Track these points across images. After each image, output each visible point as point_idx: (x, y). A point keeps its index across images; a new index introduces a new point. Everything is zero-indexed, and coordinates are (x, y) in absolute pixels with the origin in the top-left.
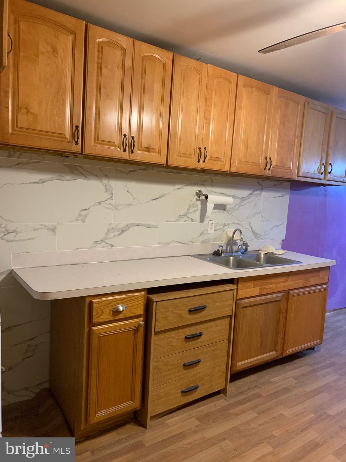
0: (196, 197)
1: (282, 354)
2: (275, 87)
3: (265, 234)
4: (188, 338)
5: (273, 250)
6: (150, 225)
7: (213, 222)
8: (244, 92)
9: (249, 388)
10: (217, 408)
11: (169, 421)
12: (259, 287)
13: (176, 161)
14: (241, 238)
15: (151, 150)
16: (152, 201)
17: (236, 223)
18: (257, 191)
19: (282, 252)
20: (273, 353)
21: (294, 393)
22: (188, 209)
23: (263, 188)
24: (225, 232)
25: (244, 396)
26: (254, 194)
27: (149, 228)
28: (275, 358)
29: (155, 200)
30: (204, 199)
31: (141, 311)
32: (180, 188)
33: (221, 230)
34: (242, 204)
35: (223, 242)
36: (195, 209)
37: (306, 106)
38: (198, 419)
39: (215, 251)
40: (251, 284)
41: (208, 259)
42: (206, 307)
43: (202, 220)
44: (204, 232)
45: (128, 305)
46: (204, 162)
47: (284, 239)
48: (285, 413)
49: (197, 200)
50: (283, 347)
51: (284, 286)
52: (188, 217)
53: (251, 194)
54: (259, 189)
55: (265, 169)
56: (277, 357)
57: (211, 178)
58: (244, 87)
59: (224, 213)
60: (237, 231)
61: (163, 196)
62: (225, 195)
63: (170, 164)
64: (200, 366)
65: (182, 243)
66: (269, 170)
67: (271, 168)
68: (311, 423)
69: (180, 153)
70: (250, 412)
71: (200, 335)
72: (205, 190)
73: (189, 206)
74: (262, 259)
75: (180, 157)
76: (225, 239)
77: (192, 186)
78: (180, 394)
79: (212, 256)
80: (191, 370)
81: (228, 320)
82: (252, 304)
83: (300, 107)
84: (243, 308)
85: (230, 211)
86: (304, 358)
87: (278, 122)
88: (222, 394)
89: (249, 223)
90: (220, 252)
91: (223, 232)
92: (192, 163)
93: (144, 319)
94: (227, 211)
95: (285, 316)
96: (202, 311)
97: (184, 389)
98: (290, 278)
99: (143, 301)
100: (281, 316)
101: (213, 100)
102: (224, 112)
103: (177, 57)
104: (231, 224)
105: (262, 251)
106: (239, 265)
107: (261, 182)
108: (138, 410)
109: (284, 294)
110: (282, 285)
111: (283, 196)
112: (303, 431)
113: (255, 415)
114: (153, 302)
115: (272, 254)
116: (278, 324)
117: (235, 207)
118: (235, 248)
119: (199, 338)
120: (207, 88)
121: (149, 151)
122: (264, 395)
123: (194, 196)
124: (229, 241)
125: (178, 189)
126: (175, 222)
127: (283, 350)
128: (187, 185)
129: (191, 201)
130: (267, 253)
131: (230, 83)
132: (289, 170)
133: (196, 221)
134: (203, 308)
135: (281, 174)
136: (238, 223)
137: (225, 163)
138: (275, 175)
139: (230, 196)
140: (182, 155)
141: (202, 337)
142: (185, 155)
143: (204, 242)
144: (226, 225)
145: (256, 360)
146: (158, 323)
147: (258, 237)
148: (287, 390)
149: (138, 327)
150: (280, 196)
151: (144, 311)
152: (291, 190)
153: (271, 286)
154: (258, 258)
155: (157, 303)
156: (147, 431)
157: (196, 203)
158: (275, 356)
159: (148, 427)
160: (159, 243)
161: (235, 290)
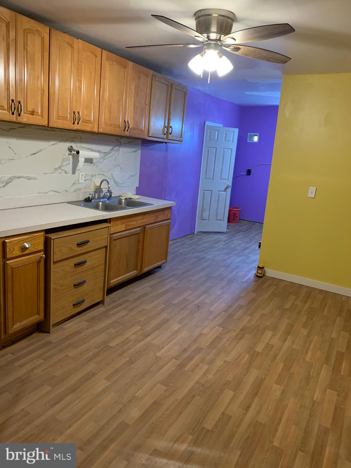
0: (68, 152)
1: (141, 271)
2: (130, 62)
3: (124, 183)
4: (77, 265)
5: (131, 195)
6: (30, 177)
7: (83, 173)
8: (107, 65)
9: (120, 298)
10: (99, 313)
11: (66, 326)
12: (125, 224)
13: (55, 123)
14: (109, 187)
15: (35, 113)
16: (31, 156)
17: (101, 174)
18: (116, 147)
19: (137, 197)
20: (135, 271)
21: (150, 296)
22: (62, 163)
23: (121, 144)
24: (93, 182)
25: (117, 303)
26: (115, 149)
27: (29, 179)
28: (137, 275)
29: (33, 155)
30: (75, 154)
31: (42, 247)
32: (54, 144)
33: (89, 180)
34: (105, 158)
35: (92, 190)
36: (68, 162)
37: (153, 79)
38: (87, 321)
39: (87, 198)
40: (119, 222)
41: (82, 205)
42: (89, 241)
43: (74, 172)
44: (75, 182)
45: (32, 242)
46: (78, 124)
47: (138, 186)
48: (146, 308)
49: (69, 154)
50: (141, 267)
51: (142, 223)
52: (62, 170)
53: (112, 149)
54: (118, 145)
55: (124, 131)
56: (138, 274)
57: (79, 135)
58: (107, 61)
59: (91, 166)
60: (104, 181)
61: (40, 151)
62: (92, 150)
63: (51, 125)
64: (85, 285)
65: (58, 192)
66: (127, 131)
67: (129, 130)
68: (163, 310)
69: (59, 116)
70: (122, 311)
71: (85, 262)
72: (76, 146)
73: (63, 160)
74: (123, 203)
75: (59, 119)
76: (93, 188)
77: (65, 142)
78: (72, 306)
79: (84, 203)
80: (79, 288)
81: (105, 249)
82: (120, 237)
83: (149, 79)
84: (114, 240)
85: (96, 164)
86: (155, 274)
87: (133, 91)
88: (100, 305)
89: (112, 174)
90: (91, 198)
91: (91, 182)
92: (68, 125)
93: (44, 253)
94: (94, 164)
95: (142, 244)
96: (87, 244)
97: (74, 303)
98: (146, 216)
99: (43, 239)
100: (140, 245)
101: (83, 71)
102: (92, 82)
103: (53, 32)
104: (97, 175)
105: (122, 197)
106: (107, 208)
107: (119, 139)
108: (42, 321)
109: (142, 228)
110: (140, 221)
111: (136, 151)
112: (158, 315)
113: (127, 312)
114: (51, 239)
115: (130, 198)
116: (138, 251)
117: (100, 160)
118: (102, 195)
119: (84, 265)
120: (78, 61)
121: (33, 114)
122: (131, 300)
123: (67, 151)
124: (96, 189)
125: (53, 144)
126: (51, 174)
127: (141, 269)
128: (60, 142)
129: (64, 155)
130: (126, 198)
131: (96, 56)
132: (141, 131)
133: (69, 173)
134: (87, 242)
135: (136, 134)
136: (103, 174)
137: (95, 125)
138: (132, 135)
139: (95, 151)
140: (60, 118)
141: (87, 263)
142: (62, 118)
143: (76, 191)
144: (93, 176)
145: (123, 278)
146: (56, 255)
147: (119, 186)
148: (145, 295)
149: (40, 259)
150: (134, 151)
151: (44, 247)
152: (142, 146)
153: (133, 223)
154: (120, 202)
155: (54, 240)
156: (51, 334)
157: (68, 157)
158: (136, 274)
159: (51, 332)
160: (39, 193)
161: (109, 227)
